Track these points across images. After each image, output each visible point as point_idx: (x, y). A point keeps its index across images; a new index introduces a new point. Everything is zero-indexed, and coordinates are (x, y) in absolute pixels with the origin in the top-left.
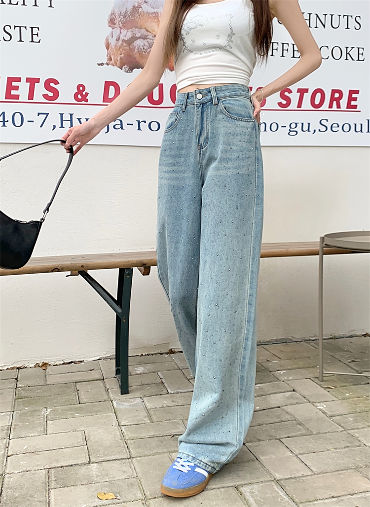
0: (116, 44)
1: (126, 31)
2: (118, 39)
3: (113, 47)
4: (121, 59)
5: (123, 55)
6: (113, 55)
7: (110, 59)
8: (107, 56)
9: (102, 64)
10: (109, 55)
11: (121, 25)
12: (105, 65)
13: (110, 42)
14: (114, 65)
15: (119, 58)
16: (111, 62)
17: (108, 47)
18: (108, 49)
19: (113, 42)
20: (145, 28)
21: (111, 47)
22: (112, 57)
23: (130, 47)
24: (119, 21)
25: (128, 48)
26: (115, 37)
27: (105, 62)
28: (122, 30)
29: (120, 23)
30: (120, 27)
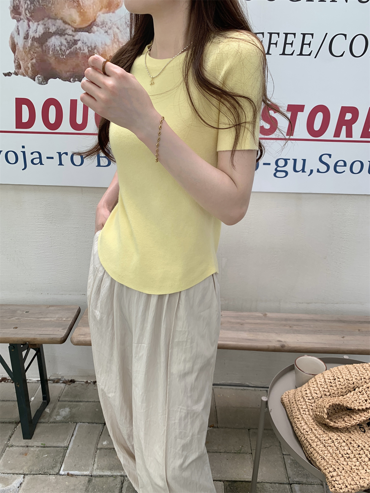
0: (24, 44)
1: (36, 24)
2: (26, 37)
3: (21, 49)
4: (33, 65)
5: (34, 61)
6: (22, 60)
7: (19, 67)
8: (15, 62)
9: (9, 74)
10: (16, 61)
11: (28, 15)
12: (13, 75)
13: (16, 41)
14: (24, 76)
15: (29, 65)
16: (21, 71)
17: (14, 48)
18: (14, 52)
19: (20, 41)
20: (62, 19)
21: (19, 49)
22: (21, 63)
23: (42, 48)
24: (26, 10)
25: (40, 49)
26: (22, 35)
27: (12, 71)
28: (31, 23)
29: (27, 11)
30: (28, 19)
